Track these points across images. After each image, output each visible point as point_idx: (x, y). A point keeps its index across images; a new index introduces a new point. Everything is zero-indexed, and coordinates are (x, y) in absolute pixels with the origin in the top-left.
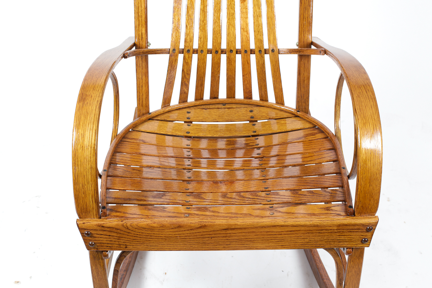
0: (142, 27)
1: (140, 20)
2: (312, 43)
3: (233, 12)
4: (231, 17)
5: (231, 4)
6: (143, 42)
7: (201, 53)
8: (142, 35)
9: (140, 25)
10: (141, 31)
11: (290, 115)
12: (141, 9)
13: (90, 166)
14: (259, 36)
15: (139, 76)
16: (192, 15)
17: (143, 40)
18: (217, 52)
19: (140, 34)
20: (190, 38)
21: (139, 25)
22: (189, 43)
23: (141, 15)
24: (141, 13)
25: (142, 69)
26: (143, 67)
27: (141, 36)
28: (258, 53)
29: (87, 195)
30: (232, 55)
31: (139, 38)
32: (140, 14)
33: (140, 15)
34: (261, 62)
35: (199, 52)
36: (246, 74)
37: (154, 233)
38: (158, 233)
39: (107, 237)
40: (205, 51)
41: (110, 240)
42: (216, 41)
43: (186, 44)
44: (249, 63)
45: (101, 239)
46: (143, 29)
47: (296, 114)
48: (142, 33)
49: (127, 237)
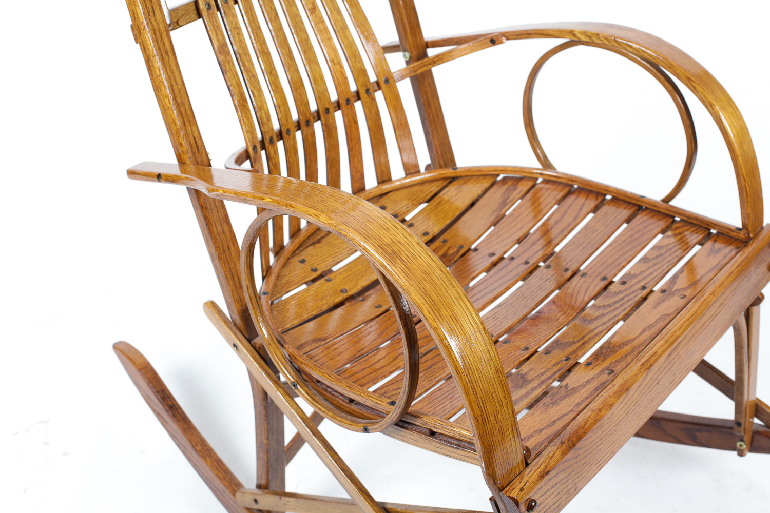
0: (190, 125)
1: (183, 112)
2: (428, 45)
3: (305, 36)
4: (306, 47)
5: (296, 22)
6: (203, 156)
7: (288, 137)
8: (196, 142)
9: (187, 123)
10: (192, 134)
11: (441, 183)
12: (178, 87)
13: (493, 369)
14: (358, 63)
15: (217, 228)
16: (252, 68)
17: (200, 153)
18: (307, 122)
19: (192, 141)
20: (266, 114)
21: (184, 123)
22: (267, 123)
23: (182, 101)
24: (181, 97)
25: (218, 212)
26: (218, 207)
27: (195, 145)
28: (366, 96)
29: (505, 431)
30: (330, 117)
31: (194, 150)
32: (179, 100)
33: (179, 103)
34: (373, 111)
35: (284, 134)
36: (355, 145)
37: (603, 429)
38: (607, 426)
39: (554, 489)
40: (292, 129)
41: (556, 493)
42: (301, 102)
43: (264, 128)
44: (356, 122)
45: (547, 501)
46: (194, 129)
47: (453, 175)
48: (194, 138)
49: (576, 467)
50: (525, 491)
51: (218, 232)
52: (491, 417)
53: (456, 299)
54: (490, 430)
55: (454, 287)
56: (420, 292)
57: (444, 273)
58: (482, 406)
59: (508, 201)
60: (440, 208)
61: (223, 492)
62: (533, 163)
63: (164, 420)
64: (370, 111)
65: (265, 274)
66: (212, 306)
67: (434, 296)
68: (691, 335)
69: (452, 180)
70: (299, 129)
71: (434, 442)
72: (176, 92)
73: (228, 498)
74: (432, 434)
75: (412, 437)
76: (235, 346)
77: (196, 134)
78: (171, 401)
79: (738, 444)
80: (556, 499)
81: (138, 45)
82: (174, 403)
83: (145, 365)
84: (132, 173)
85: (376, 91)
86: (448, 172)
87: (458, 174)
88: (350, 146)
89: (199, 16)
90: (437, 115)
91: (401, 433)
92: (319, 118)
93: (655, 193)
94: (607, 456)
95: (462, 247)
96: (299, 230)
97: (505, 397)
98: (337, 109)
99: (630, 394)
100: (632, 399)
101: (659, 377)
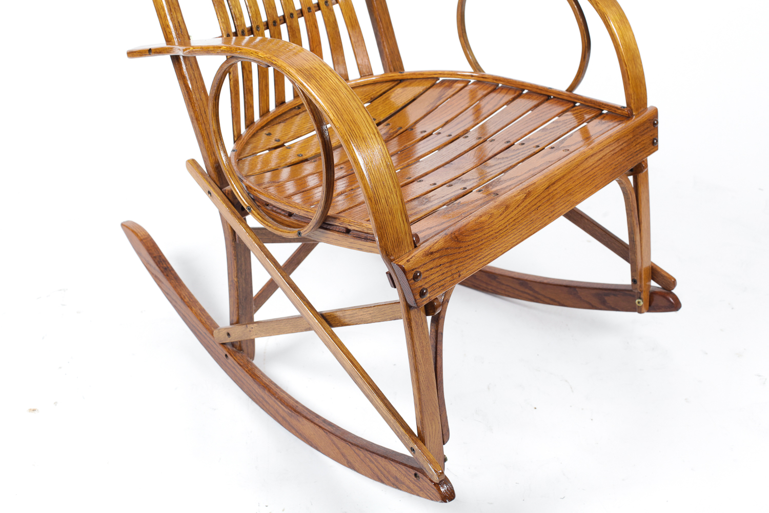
1: (170, 1)
6: (185, 37)
7: (257, 32)
8: (180, 25)
9: (173, 10)
10: (177, 19)
11: (390, 83)
15: (195, 96)
17: (183, 34)
18: (275, 23)
19: (177, 24)
20: (239, 12)
22: (240, 19)
25: (197, 82)
26: (197, 79)
28: (325, 6)
29: (395, 214)
30: (294, 22)
31: (178, 32)
34: (331, 20)
35: (254, 29)
36: (316, 46)
37: (484, 232)
38: (487, 231)
39: (438, 269)
40: (262, 27)
41: (441, 273)
42: (269, 6)
43: (237, 22)
44: (316, 27)
45: (432, 277)
46: (179, 15)
47: (400, 78)
48: (179, 22)
49: (459, 256)
50: (411, 262)
51: (196, 98)
52: (382, 200)
53: (357, 109)
54: (382, 210)
55: (355, 101)
56: (328, 101)
57: (348, 91)
58: (375, 189)
59: (443, 96)
60: (387, 102)
61: (204, 334)
62: (467, 68)
63: (160, 281)
64: (329, 20)
65: (236, 139)
66: (193, 163)
67: (339, 105)
68: (569, 177)
69: (400, 81)
70: (267, 28)
71: (349, 239)
73: (208, 339)
74: (348, 231)
75: (334, 237)
76: (209, 193)
77: (180, 19)
78: (166, 264)
79: (637, 301)
80: (441, 278)
82: (168, 266)
83: (146, 237)
84: (132, 54)
85: (334, 4)
86: (396, 75)
87: (405, 77)
88: (312, 47)
90: (388, 28)
91: (326, 235)
92: (285, 22)
93: (562, 86)
94: (489, 257)
95: (401, 128)
96: (268, 111)
97: (394, 187)
98: (301, 15)
99: (510, 210)
100: (512, 215)
101: (538, 204)
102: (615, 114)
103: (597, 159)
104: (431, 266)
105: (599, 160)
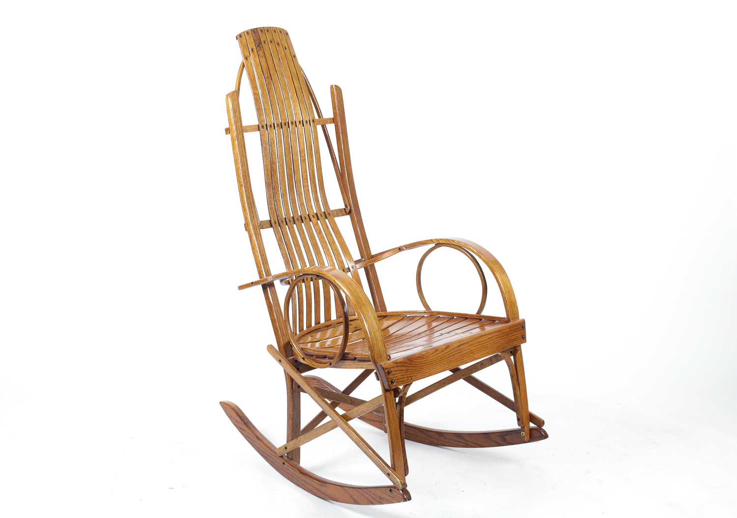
1: (263, 258)
19: (266, 271)
32: (262, 253)
33: (262, 255)
38: (426, 360)
39: (400, 372)
41: (402, 374)
45: (397, 375)
46: (267, 266)
47: (385, 315)
49: (411, 368)
50: (386, 365)
59: (409, 323)
61: (270, 455)
62: (423, 310)
63: (244, 430)
66: (270, 348)
68: (471, 343)
69: (385, 316)
70: (312, 280)
71: (356, 363)
72: (261, 250)
73: (272, 457)
74: (355, 359)
75: (348, 363)
76: (280, 361)
77: (268, 268)
78: (247, 420)
80: (402, 377)
81: (247, 232)
84: (241, 288)
85: (348, 272)
86: (383, 313)
87: (387, 314)
89: (271, 226)
90: (378, 288)
91: (344, 364)
93: (473, 311)
94: (427, 373)
96: (311, 325)
99: (438, 352)
100: (439, 355)
101: (454, 353)
102: (501, 320)
103: (487, 338)
104: (397, 369)
105: (489, 339)
